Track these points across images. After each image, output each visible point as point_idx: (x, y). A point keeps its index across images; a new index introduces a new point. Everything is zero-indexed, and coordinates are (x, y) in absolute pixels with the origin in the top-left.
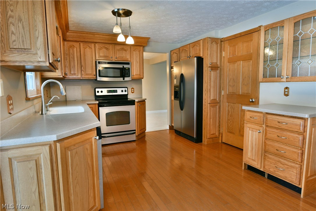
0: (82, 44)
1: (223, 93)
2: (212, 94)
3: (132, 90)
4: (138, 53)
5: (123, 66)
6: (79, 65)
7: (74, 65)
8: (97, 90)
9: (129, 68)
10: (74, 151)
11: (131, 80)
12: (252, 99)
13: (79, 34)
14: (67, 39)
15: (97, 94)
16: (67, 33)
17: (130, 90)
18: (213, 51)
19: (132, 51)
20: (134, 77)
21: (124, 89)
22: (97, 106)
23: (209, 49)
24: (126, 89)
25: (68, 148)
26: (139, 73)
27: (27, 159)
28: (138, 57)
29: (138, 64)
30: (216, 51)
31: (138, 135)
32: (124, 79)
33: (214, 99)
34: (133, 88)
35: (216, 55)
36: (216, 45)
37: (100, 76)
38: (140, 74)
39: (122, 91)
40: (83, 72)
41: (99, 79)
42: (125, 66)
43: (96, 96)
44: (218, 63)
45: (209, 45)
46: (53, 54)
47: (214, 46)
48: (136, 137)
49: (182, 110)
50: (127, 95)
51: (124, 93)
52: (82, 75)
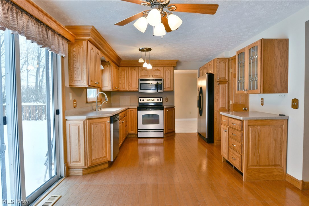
0: (130, 68)
1: (231, 102)
2: (220, 103)
3: (166, 100)
4: (169, 71)
5: (157, 82)
6: (128, 82)
7: (125, 82)
8: (140, 99)
9: (162, 83)
10: (95, 126)
11: (163, 92)
12: (245, 108)
13: (128, 62)
14: (121, 66)
15: (140, 102)
16: (121, 62)
17: (164, 100)
18: (221, 69)
19: (164, 70)
20: (166, 89)
21: (159, 99)
22: (136, 110)
23: (217, 67)
24: (161, 98)
25: (92, 123)
26: (169, 87)
27: (76, 125)
28: (169, 75)
29: (169, 80)
30: (224, 69)
31: (166, 134)
32: (157, 91)
33: (223, 108)
34: (167, 98)
35: (224, 72)
36: (224, 64)
37: (141, 89)
38: (170, 88)
39: (158, 100)
40: (130, 86)
41: (140, 91)
42: (159, 82)
43: (139, 103)
44: (227, 78)
45: (217, 64)
46: (92, 81)
47: (223, 64)
48: (164, 134)
49: (201, 116)
50: (162, 103)
51: (159, 101)
52: (129, 88)
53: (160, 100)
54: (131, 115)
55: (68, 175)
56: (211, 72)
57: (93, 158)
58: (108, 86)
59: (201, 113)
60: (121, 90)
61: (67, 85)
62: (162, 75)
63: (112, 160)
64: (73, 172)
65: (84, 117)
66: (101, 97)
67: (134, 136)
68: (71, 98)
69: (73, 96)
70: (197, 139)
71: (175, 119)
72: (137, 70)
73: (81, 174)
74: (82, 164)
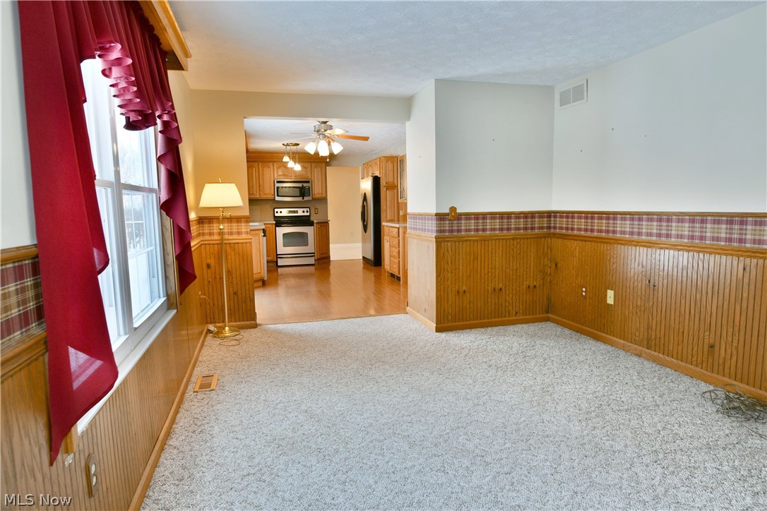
0: (260, 163)
3: (315, 211)
4: (320, 170)
5: (303, 185)
6: (258, 185)
8: (276, 210)
9: (309, 187)
11: (311, 199)
13: (257, 154)
15: (276, 215)
17: (313, 211)
18: (388, 171)
19: (313, 168)
20: (315, 196)
21: (305, 210)
22: (274, 226)
23: (384, 168)
24: (308, 209)
26: (320, 192)
28: (320, 174)
29: (320, 182)
31: (319, 259)
32: (304, 199)
34: (316, 209)
36: (393, 164)
37: (278, 196)
38: (322, 193)
39: (304, 212)
40: (261, 191)
41: (277, 198)
42: (305, 185)
43: (275, 217)
44: (395, 182)
45: (384, 165)
47: (390, 165)
48: (315, 260)
49: (366, 232)
50: (309, 216)
51: (306, 214)
52: (260, 195)
53: (307, 212)
56: (377, 174)
59: (365, 228)
62: (309, 175)
67: (271, 264)
70: (362, 266)
71: (331, 245)
72: (272, 168)
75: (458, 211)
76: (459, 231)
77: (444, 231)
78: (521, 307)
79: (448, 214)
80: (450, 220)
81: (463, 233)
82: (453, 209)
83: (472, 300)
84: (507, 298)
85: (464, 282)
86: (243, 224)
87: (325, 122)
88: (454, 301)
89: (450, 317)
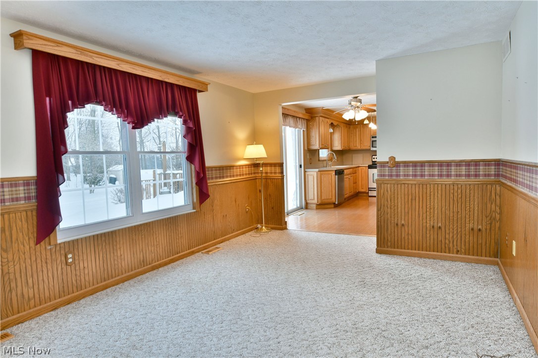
0: (362, 125)
6: (360, 140)
7: (356, 140)
8: (373, 157)
10: (325, 176)
15: (373, 160)
22: (367, 168)
25: (322, 174)
27: (312, 175)
37: (373, 147)
40: (361, 144)
41: (372, 149)
46: (322, 145)
52: (361, 147)
54: (362, 174)
55: (306, 208)
57: (323, 198)
58: (338, 146)
60: (353, 147)
61: (306, 148)
63: (337, 203)
64: (309, 206)
65: (317, 170)
66: (332, 156)
67: (365, 194)
68: (308, 157)
69: (309, 156)
73: (315, 208)
74: (315, 201)
75: (396, 160)
76: (397, 176)
77: (384, 175)
78: (463, 247)
79: (388, 163)
80: (389, 167)
81: (401, 178)
82: (392, 158)
83: (410, 232)
84: (447, 236)
85: (403, 217)
86: (277, 168)
87: (356, 97)
88: (393, 231)
89: (389, 244)
